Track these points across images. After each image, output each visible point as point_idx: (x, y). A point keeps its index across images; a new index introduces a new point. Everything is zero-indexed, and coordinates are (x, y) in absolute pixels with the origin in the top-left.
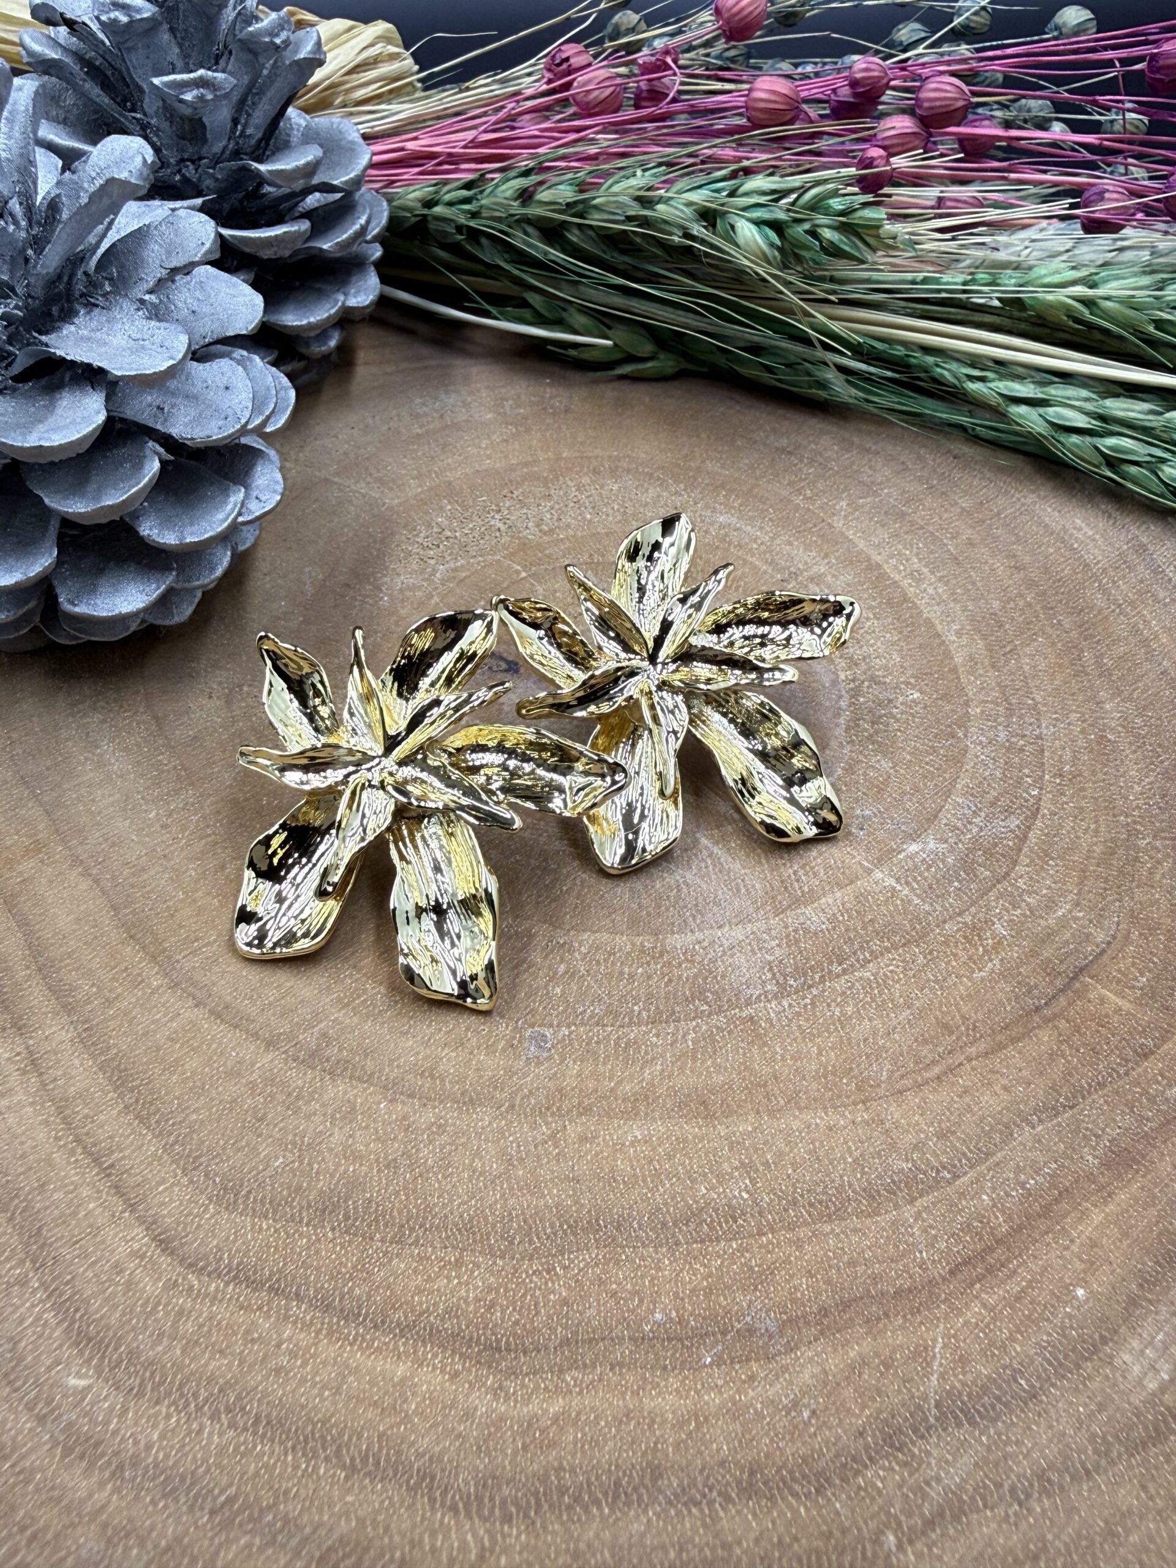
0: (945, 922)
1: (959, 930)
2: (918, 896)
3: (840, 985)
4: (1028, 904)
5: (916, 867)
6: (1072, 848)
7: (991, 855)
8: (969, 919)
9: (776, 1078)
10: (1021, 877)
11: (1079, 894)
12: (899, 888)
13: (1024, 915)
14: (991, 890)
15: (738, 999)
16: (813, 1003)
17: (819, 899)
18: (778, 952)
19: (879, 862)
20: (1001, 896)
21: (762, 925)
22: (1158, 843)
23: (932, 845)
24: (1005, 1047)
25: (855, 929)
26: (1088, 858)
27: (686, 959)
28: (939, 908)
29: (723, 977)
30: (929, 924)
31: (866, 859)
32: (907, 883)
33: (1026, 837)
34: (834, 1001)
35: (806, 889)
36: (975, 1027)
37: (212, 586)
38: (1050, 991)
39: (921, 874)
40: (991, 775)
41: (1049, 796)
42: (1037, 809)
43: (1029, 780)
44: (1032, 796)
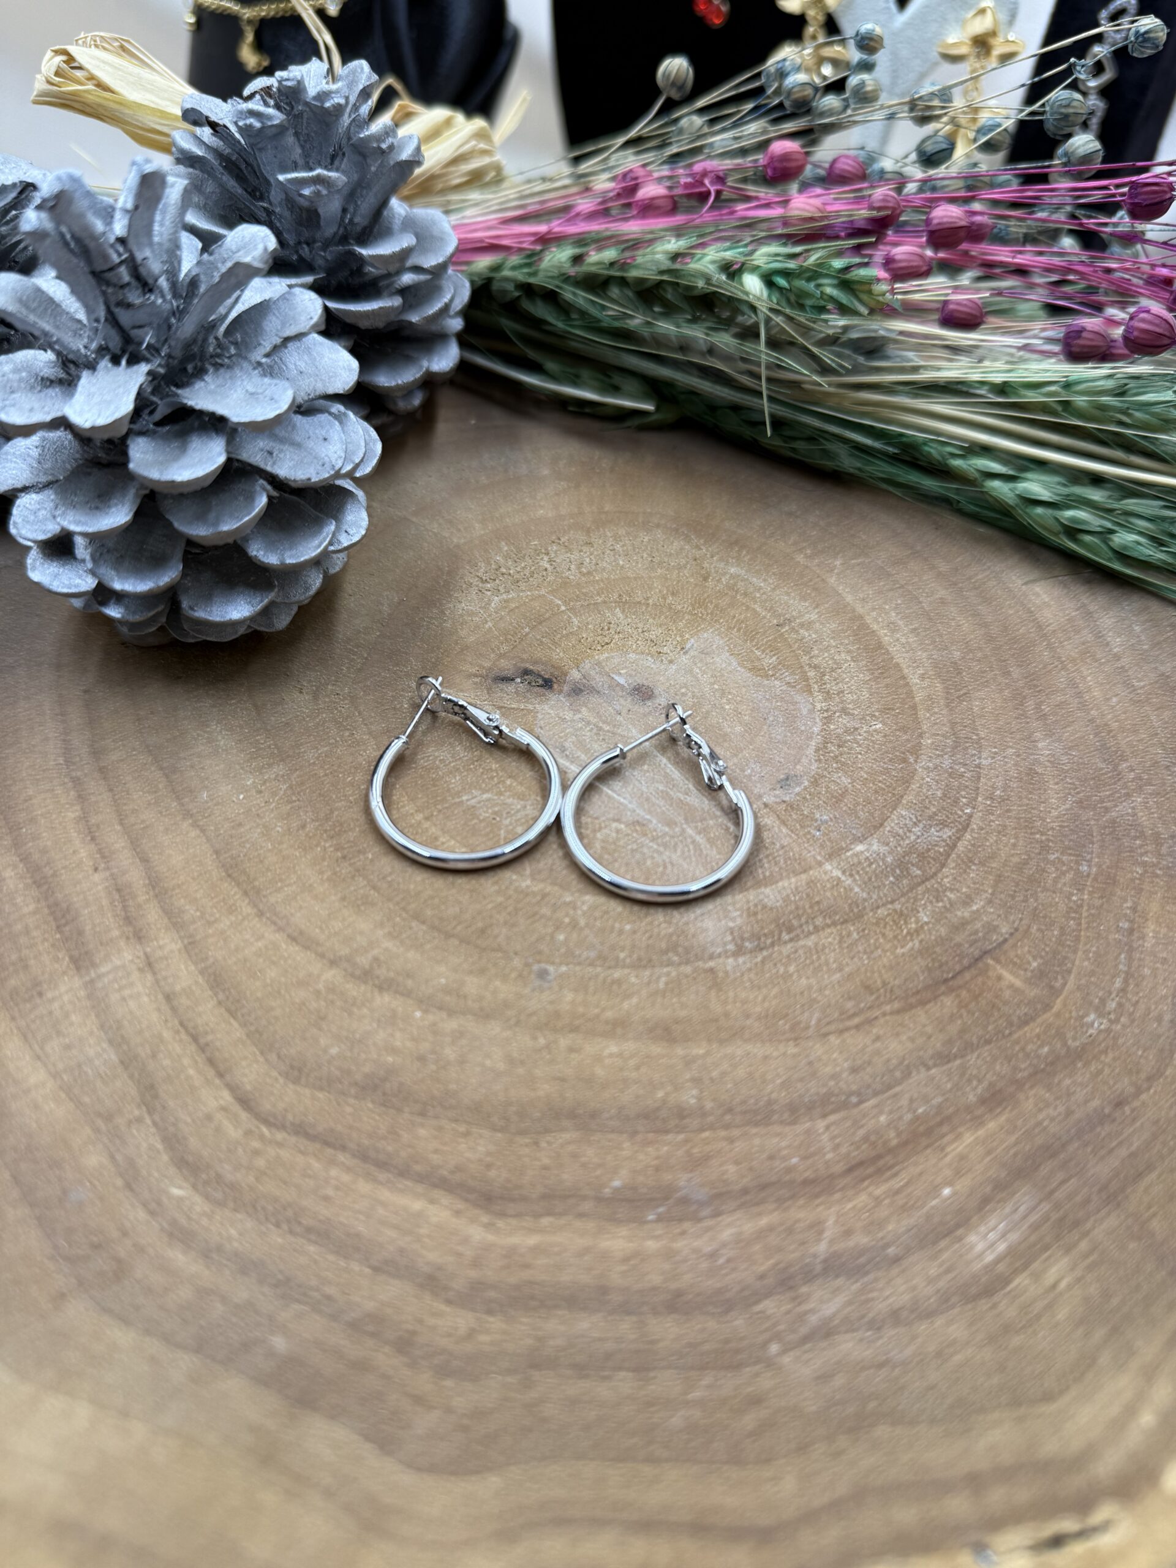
0: (878, 907)
1: (889, 915)
2: (860, 886)
3: (786, 949)
4: (949, 899)
5: (860, 863)
6: (993, 856)
7: (924, 857)
8: (897, 906)
10: (947, 877)
11: (992, 894)
12: (843, 878)
13: (945, 907)
14: (919, 884)
15: (703, 954)
16: (763, 963)
17: (777, 882)
18: (739, 921)
19: (830, 857)
20: (928, 890)
22: (1065, 858)
23: (875, 847)
25: (804, 908)
26: (1005, 865)
28: (874, 896)
30: (864, 908)
31: (820, 854)
32: (851, 875)
33: (955, 846)
34: (780, 961)
35: (767, 874)
37: (306, 602)
38: (958, 968)
39: (863, 869)
40: (933, 794)
41: (980, 814)
42: (968, 824)
43: (964, 800)
44: (965, 814)
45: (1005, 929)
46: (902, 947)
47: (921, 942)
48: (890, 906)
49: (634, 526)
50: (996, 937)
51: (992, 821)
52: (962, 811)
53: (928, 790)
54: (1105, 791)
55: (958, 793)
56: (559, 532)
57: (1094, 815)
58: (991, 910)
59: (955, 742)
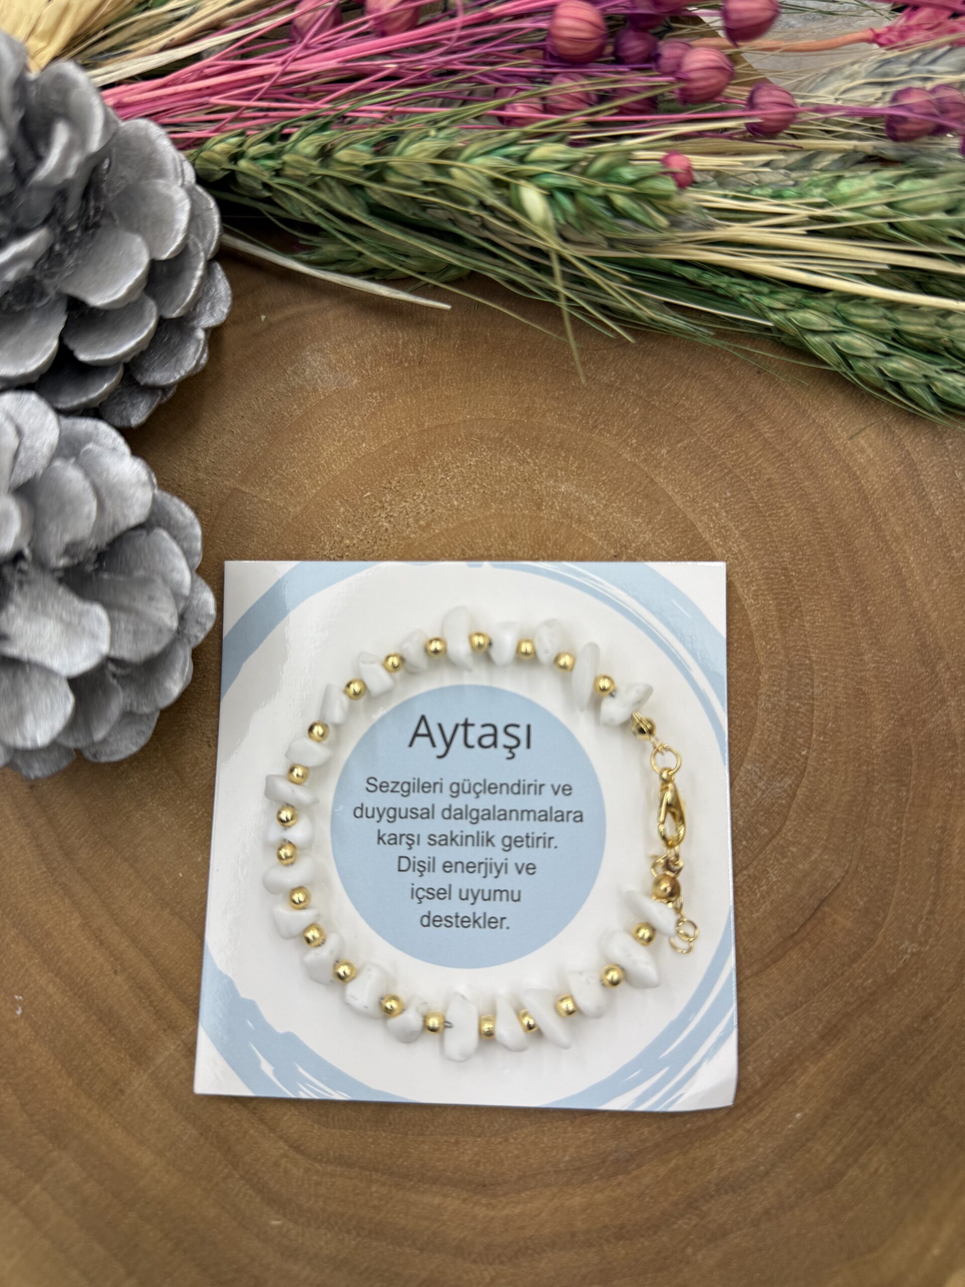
4: (793, 853)
6: (827, 799)
7: (770, 814)
10: (790, 830)
11: (826, 840)
13: (789, 862)
14: (767, 843)
20: (774, 849)
22: (887, 787)
24: (769, 967)
26: (837, 806)
33: (795, 795)
38: (801, 921)
40: (773, 740)
41: (815, 754)
42: (805, 768)
43: (801, 741)
44: (802, 756)
45: (838, 873)
46: (757, 911)
47: (772, 902)
48: (745, 872)
49: (459, 444)
50: (831, 884)
51: (826, 759)
52: (800, 754)
53: (769, 736)
54: (923, 700)
55: (795, 733)
56: (388, 473)
57: (913, 732)
58: (826, 857)
59: (790, 672)
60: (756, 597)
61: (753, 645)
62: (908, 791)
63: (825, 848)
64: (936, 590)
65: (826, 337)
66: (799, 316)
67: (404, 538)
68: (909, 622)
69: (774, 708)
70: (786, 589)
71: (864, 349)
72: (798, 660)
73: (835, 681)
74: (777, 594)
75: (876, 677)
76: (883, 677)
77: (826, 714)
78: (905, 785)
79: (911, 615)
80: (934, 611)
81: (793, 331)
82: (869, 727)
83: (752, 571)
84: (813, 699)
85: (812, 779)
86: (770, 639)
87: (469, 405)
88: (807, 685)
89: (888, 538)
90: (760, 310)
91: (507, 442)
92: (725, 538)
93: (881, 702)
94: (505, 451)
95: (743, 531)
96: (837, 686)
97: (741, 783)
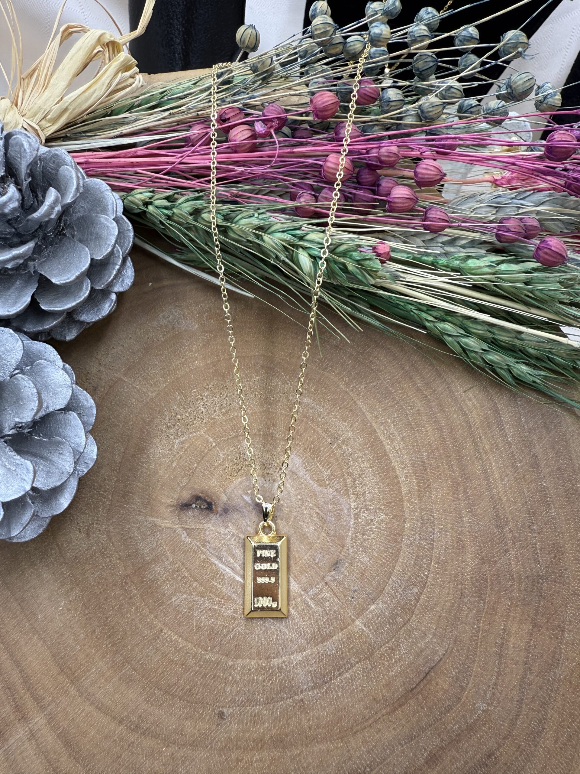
0: (381, 647)
1: (386, 650)
2: (372, 634)
3: (337, 681)
4: (415, 636)
5: (373, 618)
6: (437, 603)
7: (404, 609)
8: (391, 645)
9: (310, 728)
10: (414, 621)
11: (436, 630)
12: (365, 629)
13: (413, 642)
14: (401, 628)
15: (298, 691)
16: (326, 692)
17: (333, 637)
18: (314, 666)
19: (358, 615)
20: (405, 632)
21: (309, 652)
22: (472, 600)
23: (380, 605)
24: (397, 709)
25: (346, 653)
26: (443, 608)
27: (279, 671)
28: (380, 640)
29: (293, 679)
30: (375, 648)
31: (353, 614)
32: (369, 627)
33: (419, 598)
34: (334, 689)
36: (387, 700)
38: (418, 681)
39: (374, 622)
40: (409, 564)
41: (432, 575)
42: (426, 583)
43: (425, 566)
44: (425, 575)
45: (441, 652)
46: (392, 671)
47: (401, 667)
48: (387, 645)
49: (250, 368)
50: (436, 658)
51: (438, 578)
52: (424, 574)
53: (407, 561)
54: (496, 549)
55: (422, 560)
56: (208, 379)
57: (489, 567)
58: (435, 640)
59: (422, 523)
60: (406, 476)
61: (403, 505)
62: (484, 603)
63: (435, 634)
64: (506, 484)
65: (455, 338)
66: (442, 325)
67: (212, 419)
68: (490, 501)
69: (411, 544)
70: (423, 474)
71: (475, 347)
72: (426, 517)
73: (446, 531)
74: (418, 476)
75: (469, 532)
76: (473, 532)
77: (440, 551)
78: (483, 600)
79: (491, 497)
80: (505, 496)
81: (437, 333)
82: (464, 562)
83: (406, 461)
84: (434, 541)
85: (429, 590)
86: (413, 503)
87: (258, 347)
88: (430, 532)
89: (481, 451)
90: (421, 319)
91: (277, 370)
92: (392, 441)
93: (472, 547)
94: (275, 375)
95: (402, 437)
96: (447, 535)
97: (389, 588)
